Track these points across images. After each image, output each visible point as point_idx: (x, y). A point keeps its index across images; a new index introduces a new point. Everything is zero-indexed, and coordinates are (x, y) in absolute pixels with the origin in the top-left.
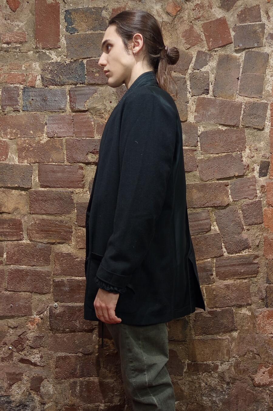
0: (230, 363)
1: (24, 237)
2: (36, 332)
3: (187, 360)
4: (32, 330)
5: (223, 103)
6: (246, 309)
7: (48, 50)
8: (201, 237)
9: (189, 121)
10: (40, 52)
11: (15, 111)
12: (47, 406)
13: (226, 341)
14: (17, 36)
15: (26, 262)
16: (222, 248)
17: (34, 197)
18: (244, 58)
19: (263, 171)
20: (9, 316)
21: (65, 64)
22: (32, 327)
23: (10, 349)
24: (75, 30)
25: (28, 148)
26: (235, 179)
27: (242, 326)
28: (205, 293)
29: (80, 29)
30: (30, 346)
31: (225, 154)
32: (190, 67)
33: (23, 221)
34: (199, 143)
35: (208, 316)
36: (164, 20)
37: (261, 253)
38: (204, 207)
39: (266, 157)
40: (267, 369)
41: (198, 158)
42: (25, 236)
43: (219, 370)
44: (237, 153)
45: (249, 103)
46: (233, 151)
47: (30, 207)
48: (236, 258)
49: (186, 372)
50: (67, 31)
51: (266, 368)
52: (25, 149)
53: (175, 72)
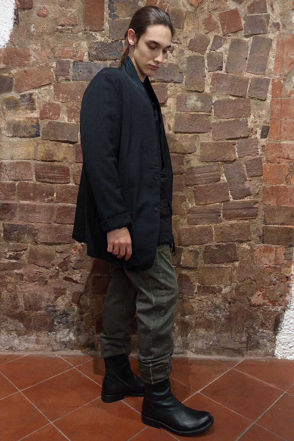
0: (232, 286)
1: (70, 181)
2: (77, 256)
3: (198, 283)
4: (75, 255)
5: (233, 78)
6: (246, 244)
7: (94, 32)
8: (212, 185)
9: (206, 92)
10: (87, 33)
11: (66, 80)
12: (84, 315)
13: (229, 269)
14: (70, 20)
15: (71, 201)
16: (228, 195)
17: (79, 149)
18: (252, 42)
19: (264, 134)
20: (57, 243)
21: (108, 43)
22: (74, 252)
23: (56, 269)
24: (116, 16)
25: (76, 110)
26: (241, 139)
27: (243, 258)
28: (213, 230)
29: (120, 15)
30: (73, 267)
31: (234, 119)
32: (208, 48)
33: (70, 168)
34: (213, 109)
35: (216, 248)
36: (188, 10)
37: (260, 199)
38: (216, 161)
39: (267, 123)
40: (262, 293)
41: (212, 122)
42: (72, 180)
43: (223, 292)
44: (243, 119)
45: (255, 79)
46: (240, 117)
47: (76, 157)
48: (240, 203)
49: (196, 293)
50: (110, 17)
51: (260, 292)
52: (73, 111)
53: (195, 52)
